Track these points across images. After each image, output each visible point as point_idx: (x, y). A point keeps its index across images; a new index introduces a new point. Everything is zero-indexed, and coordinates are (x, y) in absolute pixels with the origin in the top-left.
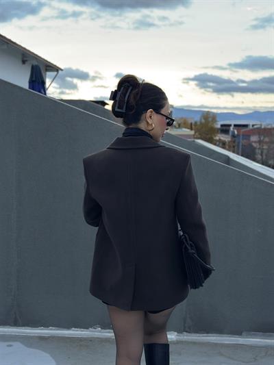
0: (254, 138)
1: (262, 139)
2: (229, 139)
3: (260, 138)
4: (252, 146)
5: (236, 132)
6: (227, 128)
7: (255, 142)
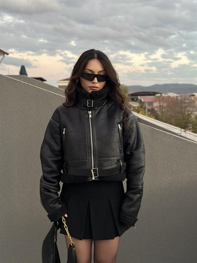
0: (156, 104)
1: (162, 104)
2: (138, 105)
3: (160, 104)
4: (155, 110)
5: (143, 100)
6: (136, 97)
7: (157, 107)
